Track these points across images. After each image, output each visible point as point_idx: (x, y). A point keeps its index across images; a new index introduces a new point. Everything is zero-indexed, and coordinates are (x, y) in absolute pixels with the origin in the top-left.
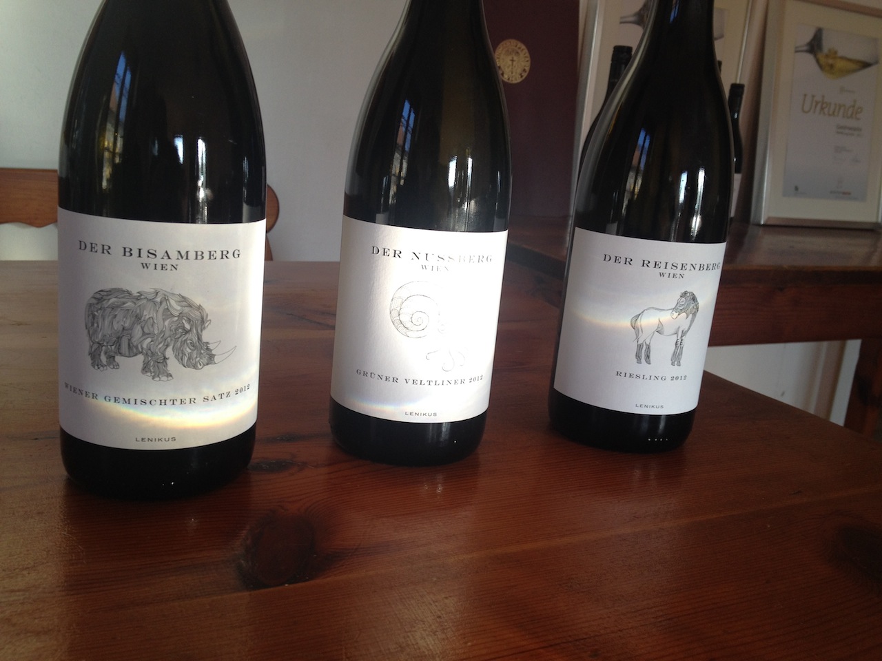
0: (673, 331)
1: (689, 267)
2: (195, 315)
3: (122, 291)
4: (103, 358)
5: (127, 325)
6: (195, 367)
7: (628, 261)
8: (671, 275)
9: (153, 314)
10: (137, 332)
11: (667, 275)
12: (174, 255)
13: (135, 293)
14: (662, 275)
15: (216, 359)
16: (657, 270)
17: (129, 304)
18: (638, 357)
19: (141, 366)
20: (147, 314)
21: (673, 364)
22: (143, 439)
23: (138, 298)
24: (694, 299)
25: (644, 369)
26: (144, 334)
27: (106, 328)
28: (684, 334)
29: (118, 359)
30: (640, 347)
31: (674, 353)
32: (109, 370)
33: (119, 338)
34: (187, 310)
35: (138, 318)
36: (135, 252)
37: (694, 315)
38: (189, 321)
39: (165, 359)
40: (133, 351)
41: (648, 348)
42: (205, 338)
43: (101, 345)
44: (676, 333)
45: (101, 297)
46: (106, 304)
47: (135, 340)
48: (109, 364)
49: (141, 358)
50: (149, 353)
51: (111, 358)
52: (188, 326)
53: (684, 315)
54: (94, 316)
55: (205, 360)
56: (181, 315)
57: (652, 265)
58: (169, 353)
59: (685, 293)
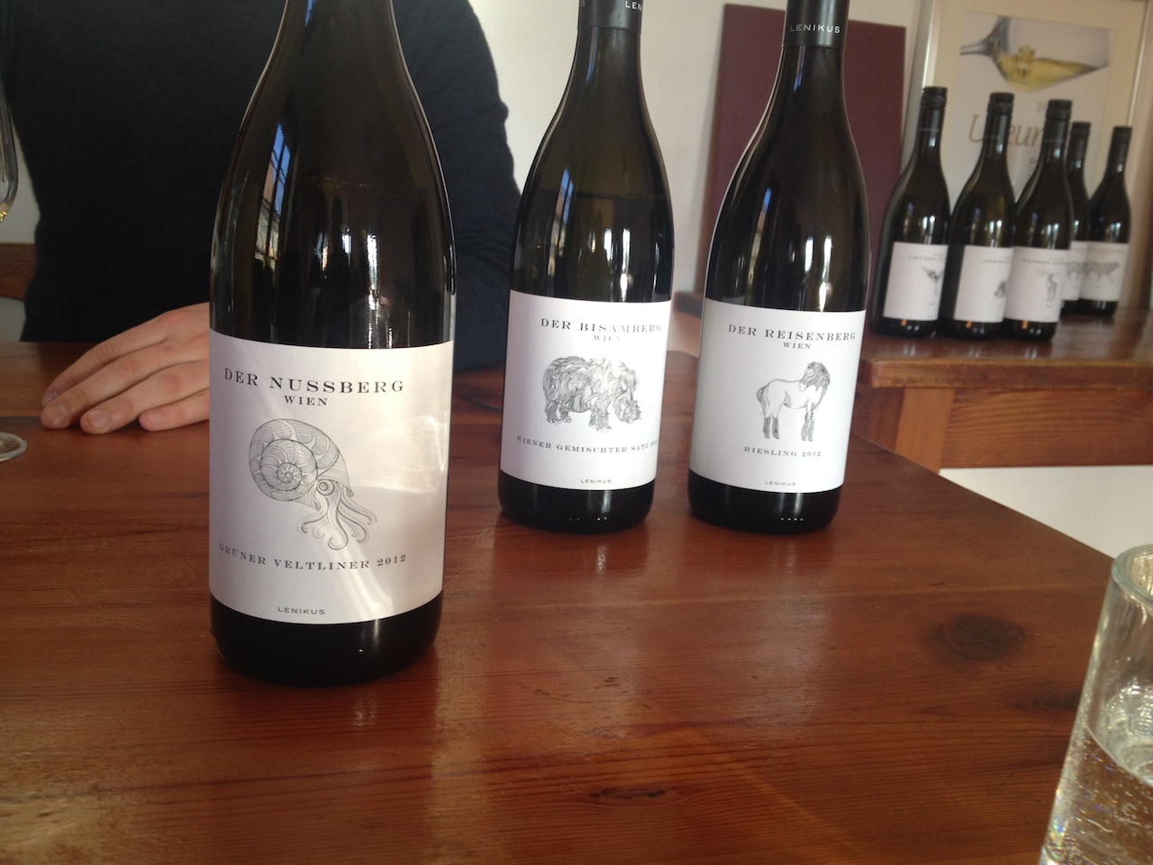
0: (802, 404)
1: (815, 336)
2: (630, 377)
3: (577, 358)
4: (558, 414)
5: (579, 386)
6: (627, 421)
7: (752, 332)
8: (797, 346)
9: (600, 377)
10: (588, 392)
11: (791, 346)
12: (619, 329)
13: (588, 361)
14: (786, 345)
15: (642, 415)
16: (782, 341)
17: (583, 369)
18: (766, 431)
19: (589, 419)
20: (595, 377)
21: (804, 439)
22: (587, 481)
23: (590, 365)
24: (824, 370)
25: (772, 443)
26: (593, 393)
27: (562, 389)
28: (814, 407)
29: (571, 414)
30: (767, 421)
31: (805, 427)
32: (563, 424)
33: (573, 397)
34: (625, 373)
35: (589, 380)
36: (590, 327)
37: (825, 387)
38: (626, 382)
39: (607, 414)
40: (583, 407)
41: (776, 421)
42: (635, 399)
43: (556, 403)
44: (805, 406)
45: (559, 364)
46: (563, 369)
47: (585, 399)
48: (563, 418)
49: (589, 413)
50: (596, 410)
51: (565, 414)
52: (625, 388)
53: (813, 387)
54: (552, 380)
55: (634, 416)
56: (620, 378)
57: (776, 334)
58: (611, 409)
59: (813, 364)
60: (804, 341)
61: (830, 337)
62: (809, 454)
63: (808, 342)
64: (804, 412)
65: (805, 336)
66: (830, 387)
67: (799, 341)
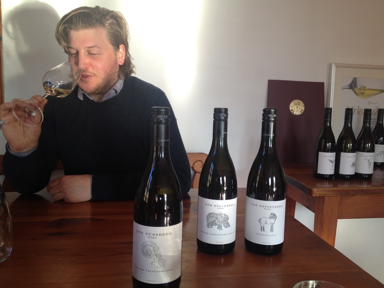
0: (270, 223)
1: (272, 207)
2: (227, 217)
3: (214, 213)
4: (210, 226)
5: (215, 220)
6: (227, 228)
7: (257, 205)
9: (219, 217)
10: (217, 221)
11: (266, 209)
12: (223, 206)
13: (216, 214)
14: (265, 209)
15: (230, 226)
16: (263, 208)
17: (215, 216)
18: (261, 230)
19: (217, 227)
20: (218, 217)
21: (271, 232)
22: (217, 242)
23: (217, 215)
24: (275, 215)
26: (218, 221)
27: (211, 220)
28: (273, 224)
29: (213, 226)
30: (261, 227)
31: (271, 229)
32: (211, 228)
33: (213, 222)
34: (225, 216)
35: (217, 218)
36: (217, 206)
37: (276, 219)
38: (226, 218)
39: (221, 226)
40: (216, 225)
41: (264, 227)
42: (228, 222)
43: (209, 223)
44: (271, 224)
45: (210, 214)
46: (211, 216)
47: (216, 223)
48: (211, 227)
49: (217, 226)
50: (219, 225)
51: (211, 226)
52: (225, 220)
53: (272, 219)
54: (208, 218)
55: (228, 226)
56: (224, 218)
57: (262, 206)
58: (222, 225)
59: (272, 214)
60: (269, 208)
61: (276, 207)
62: (273, 235)
63: (270, 208)
64: (270, 225)
65: (269, 207)
66: (277, 219)
67: (268, 208)
